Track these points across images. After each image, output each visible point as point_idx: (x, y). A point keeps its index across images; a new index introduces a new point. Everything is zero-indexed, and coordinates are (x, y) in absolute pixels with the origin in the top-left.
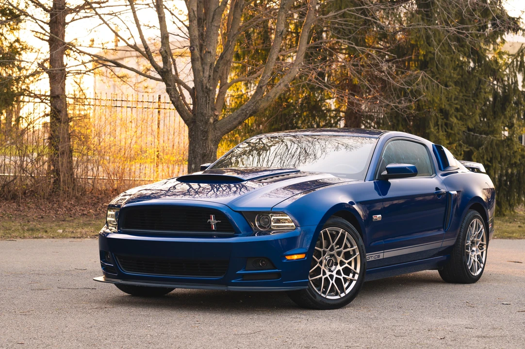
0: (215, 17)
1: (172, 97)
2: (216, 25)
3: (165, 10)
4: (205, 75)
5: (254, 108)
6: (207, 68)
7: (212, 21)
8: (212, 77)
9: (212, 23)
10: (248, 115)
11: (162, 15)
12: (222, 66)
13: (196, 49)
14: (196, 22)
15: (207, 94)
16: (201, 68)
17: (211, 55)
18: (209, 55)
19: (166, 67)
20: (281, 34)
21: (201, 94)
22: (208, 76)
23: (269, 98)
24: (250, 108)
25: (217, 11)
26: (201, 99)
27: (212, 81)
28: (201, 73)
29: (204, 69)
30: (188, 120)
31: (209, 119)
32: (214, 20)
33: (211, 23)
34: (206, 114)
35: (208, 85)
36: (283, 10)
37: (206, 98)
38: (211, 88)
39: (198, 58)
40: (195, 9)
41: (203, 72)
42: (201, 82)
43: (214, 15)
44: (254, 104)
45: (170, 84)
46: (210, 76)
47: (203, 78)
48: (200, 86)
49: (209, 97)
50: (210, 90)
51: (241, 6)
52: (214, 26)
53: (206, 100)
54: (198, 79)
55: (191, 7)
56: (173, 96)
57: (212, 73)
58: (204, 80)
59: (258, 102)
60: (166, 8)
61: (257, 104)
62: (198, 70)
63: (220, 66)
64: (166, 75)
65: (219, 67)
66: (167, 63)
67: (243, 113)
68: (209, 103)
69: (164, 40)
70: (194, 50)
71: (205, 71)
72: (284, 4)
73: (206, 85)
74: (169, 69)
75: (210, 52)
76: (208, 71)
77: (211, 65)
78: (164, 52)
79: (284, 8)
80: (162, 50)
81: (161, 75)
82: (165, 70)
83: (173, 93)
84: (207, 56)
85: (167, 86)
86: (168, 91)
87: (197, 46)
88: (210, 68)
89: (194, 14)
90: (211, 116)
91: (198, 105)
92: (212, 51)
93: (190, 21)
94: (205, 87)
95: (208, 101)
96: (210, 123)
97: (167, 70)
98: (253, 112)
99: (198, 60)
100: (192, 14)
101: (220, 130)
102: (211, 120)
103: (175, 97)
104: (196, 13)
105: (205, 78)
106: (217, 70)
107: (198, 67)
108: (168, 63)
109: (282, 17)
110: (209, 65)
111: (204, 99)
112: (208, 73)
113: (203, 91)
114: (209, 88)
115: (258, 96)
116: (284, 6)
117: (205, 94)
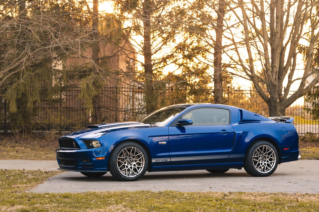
2: (278, 52)
4: (273, 78)
5: (300, 94)
6: (274, 74)
10: (297, 97)
15: (275, 87)
16: (271, 74)
17: (276, 68)
20: (311, 55)
22: (275, 78)
23: (308, 88)
24: (298, 94)
25: (278, 45)
27: (277, 81)
28: (271, 77)
29: (272, 74)
30: (267, 101)
31: (276, 100)
32: (277, 50)
34: (275, 97)
35: (275, 83)
36: (312, 43)
38: (277, 84)
41: (272, 76)
42: (271, 81)
43: (277, 47)
44: (300, 92)
45: (255, 83)
46: (276, 78)
48: (271, 83)
49: (276, 89)
53: (274, 91)
54: (269, 80)
56: (257, 89)
58: (273, 80)
59: (302, 91)
62: (270, 75)
64: (252, 78)
67: (294, 96)
68: (276, 92)
69: (251, 62)
70: (267, 65)
71: (273, 76)
72: (312, 40)
75: (275, 66)
77: (276, 73)
78: (251, 67)
79: (312, 42)
83: (257, 87)
84: (274, 68)
86: (255, 86)
87: (268, 63)
90: (278, 98)
92: (276, 66)
93: (265, 51)
94: (273, 84)
95: (275, 91)
96: (277, 102)
97: (253, 76)
98: (300, 96)
101: (283, 105)
102: (278, 100)
108: (253, 73)
109: (312, 46)
110: (275, 72)
111: (273, 90)
112: (275, 77)
113: (272, 86)
115: (301, 87)
116: (313, 41)
117: (273, 87)
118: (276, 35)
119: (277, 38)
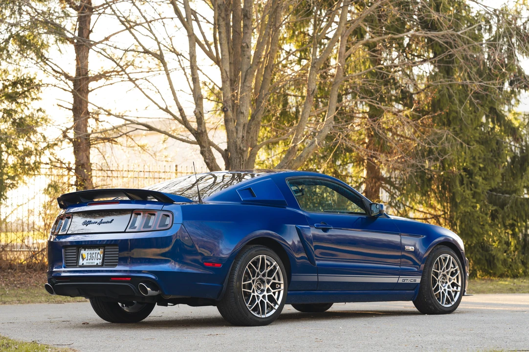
0: (248, 77)
1: (207, 159)
3: (198, 71)
4: (239, 136)
6: (240, 129)
7: (245, 81)
8: (245, 137)
9: (245, 84)
11: (196, 76)
12: (254, 127)
13: (229, 110)
14: (228, 83)
15: (241, 155)
16: (234, 129)
18: (243, 115)
19: (200, 128)
20: (313, 93)
21: (235, 155)
22: (241, 137)
23: (302, 158)
25: (249, 71)
26: (235, 160)
27: (245, 142)
28: (235, 134)
29: (237, 129)
32: (246, 80)
33: (243, 83)
35: (241, 146)
36: (314, 69)
37: (240, 159)
38: (245, 149)
39: (231, 119)
40: (228, 70)
41: (237, 133)
42: (235, 143)
43: (246, 75)
44: (287, 164)
45: (205, 145)
46: (243, 137)
47: (237, 139)
48: (234, 147)
49: (243, 158)
50: (243, 151)
51: (271, 66)
52: (247, 86)
53: (240, 161)
54: (232, 140)
55: (223, 69)
56: (207, 157)
57: (245, 134)
58: (238, 141)
59: (291, 162)
60: (198, 69)
61: (291, 164)
62: (232, 131)
63: (252, 127)
64: (200, 136)
65: (250, 128)
66: (201, 124)
68: (243, 164)
69: (199, 101)
70: (227, 110)
71: (239, 132)
72: (315, 63)
73: (240, 146)
74: (203, 130)
75: (242, 113)
76: (242, 131)
77: (244, 126)
78: (198, 113)
79: (315, 67)
80: (197, 111)
81: (196, 137)
82: (199, 131)
83: (207, 155)
84: (240, 117)
85: (201, 148)
86: (202, 153)
87: (230, 107)
88: (244, 128)
89: (227, 75)
91: (232, 166)
92: (245, 112)
93: (224, 82)
94: (239, 148)
95: (242, 162)
97: (202, 131)
99: (231, 121)
100: (225, 74)
103: (209, 159)
104: (228, 73)
105: (239, 138)
106: (249, 131)
107: (232, 128)
108: (203, 124)
109: (313, 75)
110: (242, 126)
111: (238, 160)
112: (241, 134)
113: (237, 152)
114: (243, 150)
115: (291, 156)
116: (316, 65)
117: (238, 155)
118: (244, 51)
119: (246, 57)
